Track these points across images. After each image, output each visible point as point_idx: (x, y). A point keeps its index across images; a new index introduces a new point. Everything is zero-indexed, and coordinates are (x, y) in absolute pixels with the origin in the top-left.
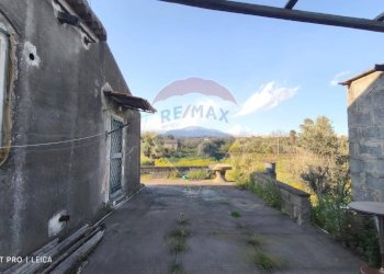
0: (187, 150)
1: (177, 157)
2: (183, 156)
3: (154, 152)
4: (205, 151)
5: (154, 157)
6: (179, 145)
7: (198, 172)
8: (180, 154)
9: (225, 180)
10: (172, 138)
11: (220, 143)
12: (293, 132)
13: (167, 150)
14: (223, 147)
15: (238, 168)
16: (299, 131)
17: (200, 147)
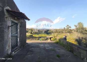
0: (40, 32)
1: (38, 34)
2: (40, 34)
3: (33, 33)
4: (45, 32)
5: (33, 34)
6: (39, 31)
7: (43, 38)
8: (39, 33)
9: (51, 41)
10: (37, 29)
11: (48, 30)
12: (64, 28)
13: (36, 32)
14: (49, 31)
15: (55, 37)
16: (66, 28)
17: (43, 31)
